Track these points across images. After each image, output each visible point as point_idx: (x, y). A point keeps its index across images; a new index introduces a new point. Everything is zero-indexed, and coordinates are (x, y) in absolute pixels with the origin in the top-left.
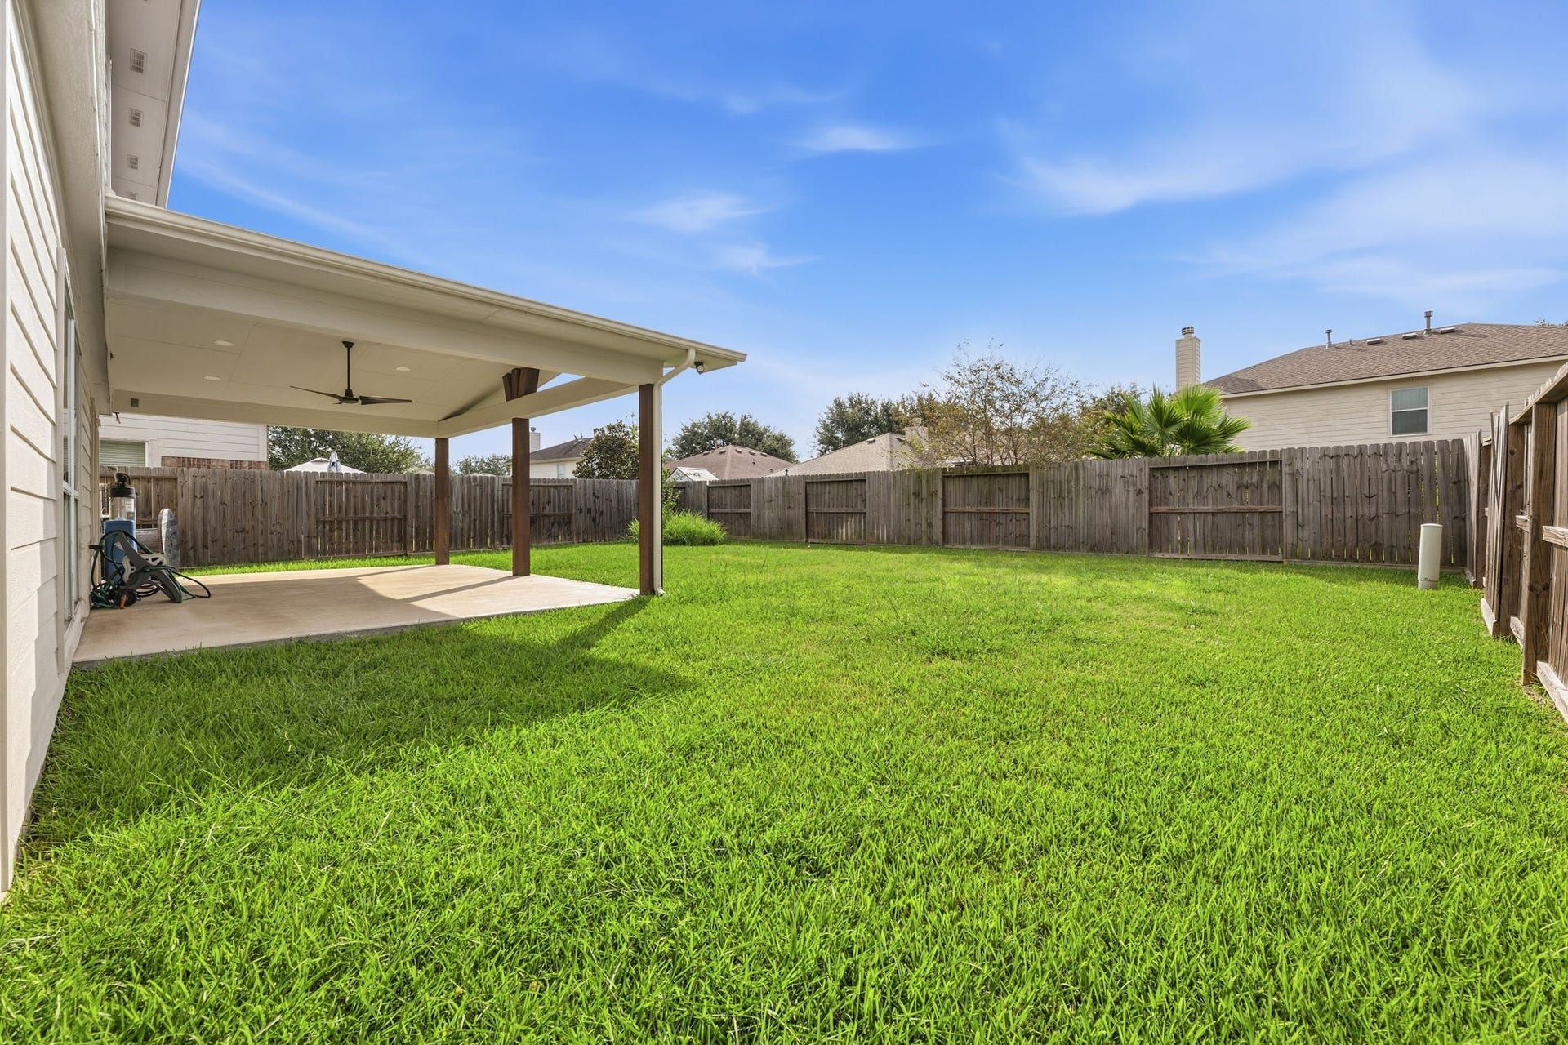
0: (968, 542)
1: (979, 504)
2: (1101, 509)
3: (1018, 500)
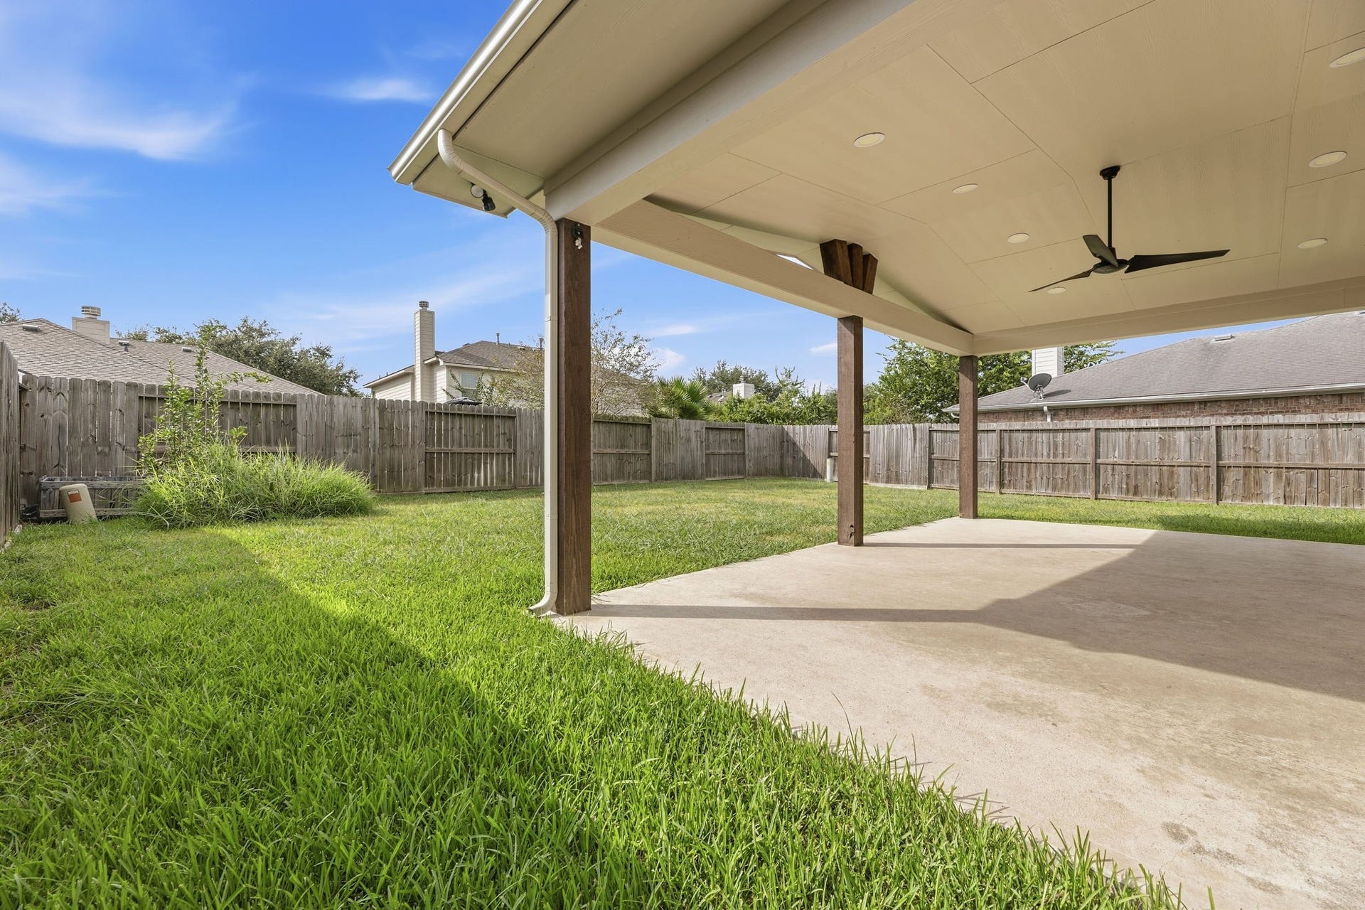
0: (609, 479)
1: (617, 447)
2: (687, 451)
3: (642, 445)
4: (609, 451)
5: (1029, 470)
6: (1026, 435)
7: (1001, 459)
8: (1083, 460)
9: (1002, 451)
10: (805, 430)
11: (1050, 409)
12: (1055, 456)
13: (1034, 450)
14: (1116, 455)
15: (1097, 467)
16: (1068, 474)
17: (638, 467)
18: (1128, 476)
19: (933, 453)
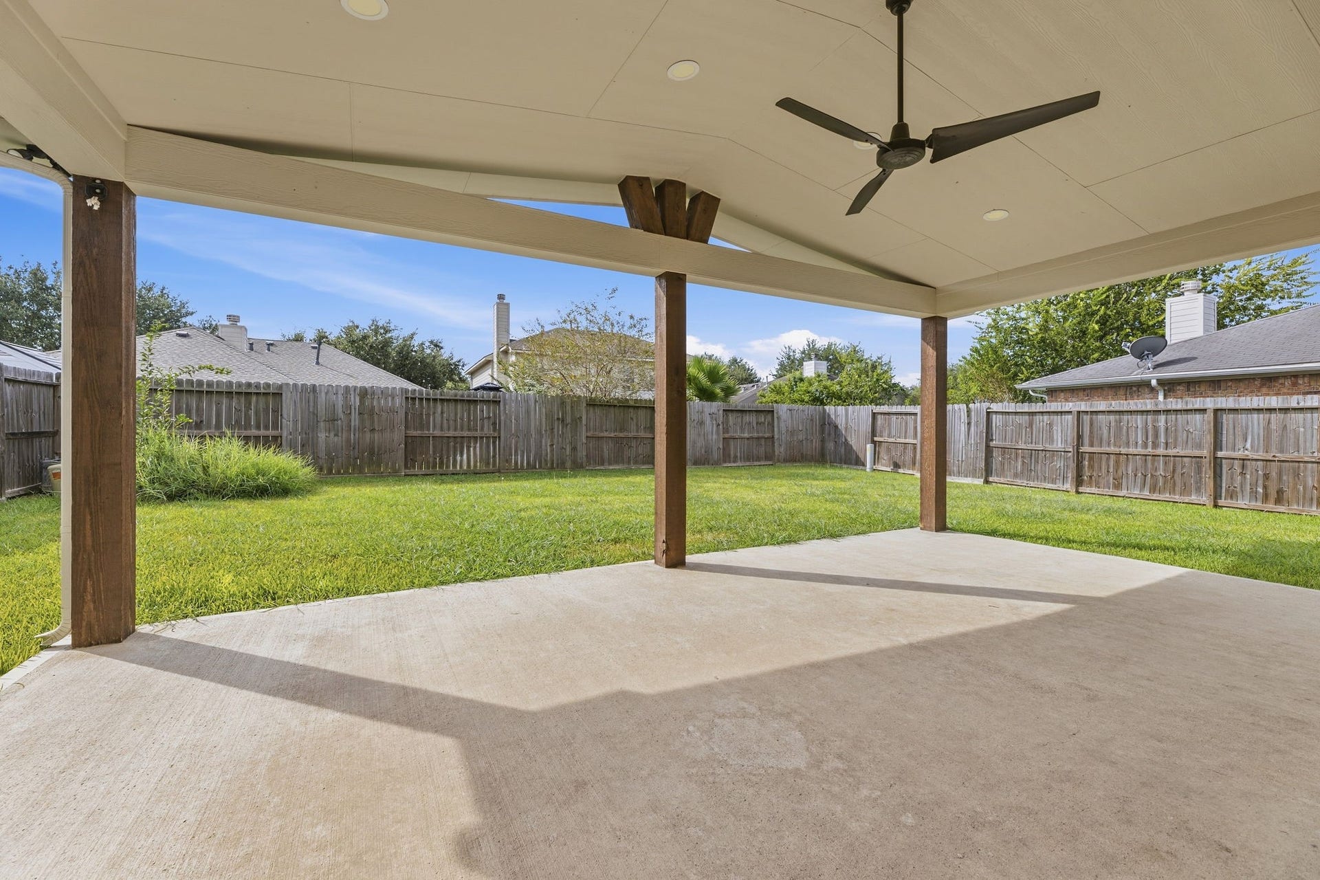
0: (607, 464)
1: (615, 431)
2: (699, 435)
3: (645, 428)
4: (606, 434)
5: (1117, 463)
6: (1112, 418)
7: (1078, 449)
8: (1197, 453)
9: (1080, 437)
10: (847, 411)
11: (1161, 382)
12: (1155, 446)
13: (1124, 438)
14: (1248, 446)
15: (1217, 463)
16: (1174, 471)
17: (640, 452)
18: (1266, 477)
19: (992, 440)
